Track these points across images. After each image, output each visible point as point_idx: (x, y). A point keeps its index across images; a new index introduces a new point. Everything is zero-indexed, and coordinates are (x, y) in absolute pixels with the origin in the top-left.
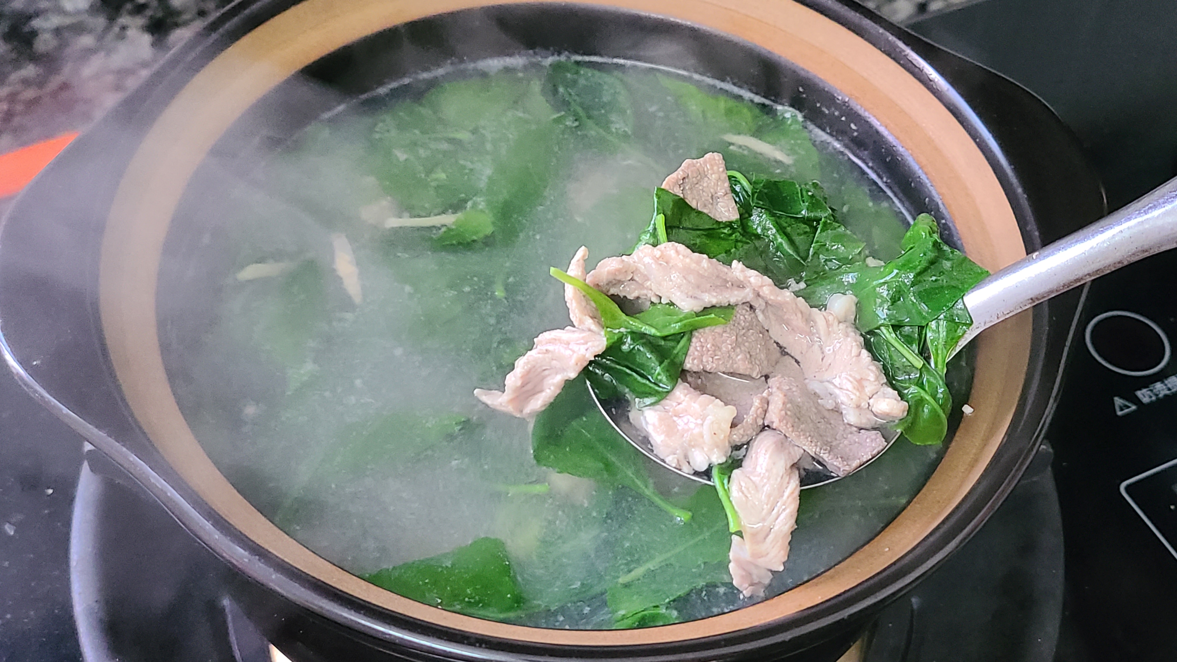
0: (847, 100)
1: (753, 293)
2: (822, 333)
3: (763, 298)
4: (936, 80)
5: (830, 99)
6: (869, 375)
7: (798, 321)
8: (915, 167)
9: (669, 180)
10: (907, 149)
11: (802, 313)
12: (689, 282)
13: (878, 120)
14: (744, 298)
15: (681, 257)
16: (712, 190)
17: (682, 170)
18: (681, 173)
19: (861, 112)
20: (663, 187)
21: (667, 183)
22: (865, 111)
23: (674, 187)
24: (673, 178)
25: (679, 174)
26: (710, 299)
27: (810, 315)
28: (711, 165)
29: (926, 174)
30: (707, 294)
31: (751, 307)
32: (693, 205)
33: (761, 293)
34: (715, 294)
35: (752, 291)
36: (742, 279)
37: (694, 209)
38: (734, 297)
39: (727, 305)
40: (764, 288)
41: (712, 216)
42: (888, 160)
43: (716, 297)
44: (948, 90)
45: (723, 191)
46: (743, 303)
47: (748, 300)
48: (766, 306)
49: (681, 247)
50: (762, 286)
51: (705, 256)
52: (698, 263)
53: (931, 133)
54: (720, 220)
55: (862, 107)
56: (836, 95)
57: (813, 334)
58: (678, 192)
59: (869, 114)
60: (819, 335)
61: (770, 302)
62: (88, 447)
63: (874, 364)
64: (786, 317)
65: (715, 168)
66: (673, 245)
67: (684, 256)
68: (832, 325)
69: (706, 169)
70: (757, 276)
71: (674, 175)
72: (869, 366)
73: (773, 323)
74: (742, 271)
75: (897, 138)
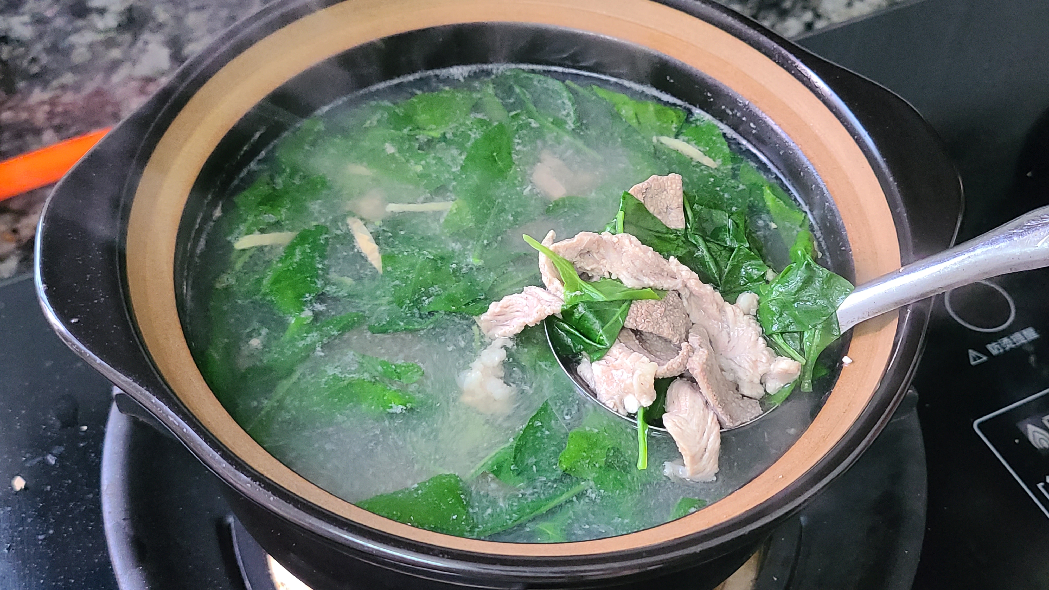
0: (747, 103)
1: (682, 284)
2: (730, 321)
3: (688, 288)
4: (821, 87)
5: (733, 102)
6: (762, 358)
7: (713, 310)
8: (804, 159)
9: (635, 188)
10: (797, 144)
11: (717, 304)
12: (635, 266)
13: (773, 120)
14: (674, 286)
15: (633, 245)
16: (668, 202)
17: (648, 183)
18: (646, 184)
19: (759, 113)
20: (629, 192)
21: (634, 190)
22: (762, 112)
23: (638, 193)
24: (639, 187)
25: (644, 185)
26: (648, 281)
27: (723, 307)
28: (671, 183)
29: (813, 165)
30: (647, 278)
31: (679, 295)
32: (651, 210)
33: (688, 285)
34: (653, 279)
35: (681, 282)
36: (675, 270)
37: (650, 214)
38: (667, 284)
39: (660, 289)
40: (691, 281)
41: (664, 223)
42: (781, 153)
43: (653, 281)
44: (831, 95)
45: (676, 204)
46: (674, 290)
47: (677, 288)
48: (690, 296)
49: (634, 239)
50: (689, 279)
51: (651, 248)
52: (645, 253)
53: (817, 131)
54: (669, 227)
55: (759, 109)
56: (738, 99)
57: (724, 322)
58: (640, 198)
59: (766, 115)
60: (728, 322)
61: (694, 293)
62: (116, 391)
63: (767, 350)
64: (704, 306)
65: (674, 186)
66: (628, 236)
67: (635, 245)
68: (739, 316)
69: (666, 185)
70: (687, 270)
71: (640, 185)
72: (763, 350)
73: (693, 309)
74: (677, 265)
75: (789, 135)
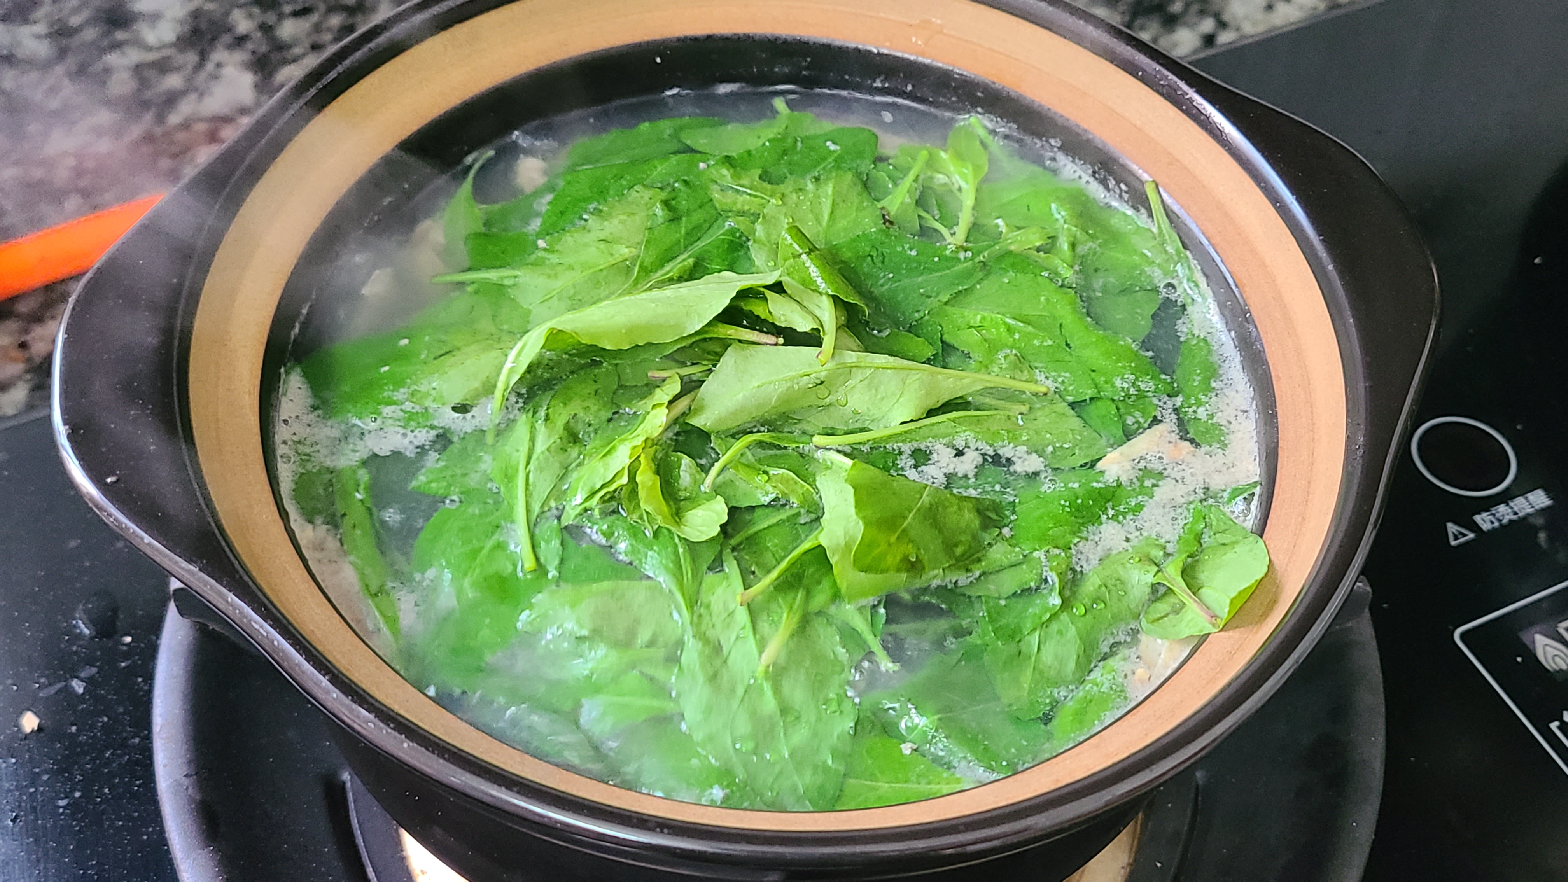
4: (1226, 130)
62: (175, 584)
